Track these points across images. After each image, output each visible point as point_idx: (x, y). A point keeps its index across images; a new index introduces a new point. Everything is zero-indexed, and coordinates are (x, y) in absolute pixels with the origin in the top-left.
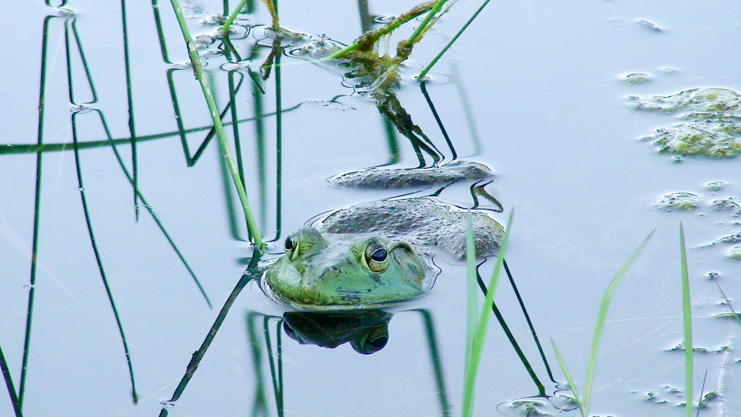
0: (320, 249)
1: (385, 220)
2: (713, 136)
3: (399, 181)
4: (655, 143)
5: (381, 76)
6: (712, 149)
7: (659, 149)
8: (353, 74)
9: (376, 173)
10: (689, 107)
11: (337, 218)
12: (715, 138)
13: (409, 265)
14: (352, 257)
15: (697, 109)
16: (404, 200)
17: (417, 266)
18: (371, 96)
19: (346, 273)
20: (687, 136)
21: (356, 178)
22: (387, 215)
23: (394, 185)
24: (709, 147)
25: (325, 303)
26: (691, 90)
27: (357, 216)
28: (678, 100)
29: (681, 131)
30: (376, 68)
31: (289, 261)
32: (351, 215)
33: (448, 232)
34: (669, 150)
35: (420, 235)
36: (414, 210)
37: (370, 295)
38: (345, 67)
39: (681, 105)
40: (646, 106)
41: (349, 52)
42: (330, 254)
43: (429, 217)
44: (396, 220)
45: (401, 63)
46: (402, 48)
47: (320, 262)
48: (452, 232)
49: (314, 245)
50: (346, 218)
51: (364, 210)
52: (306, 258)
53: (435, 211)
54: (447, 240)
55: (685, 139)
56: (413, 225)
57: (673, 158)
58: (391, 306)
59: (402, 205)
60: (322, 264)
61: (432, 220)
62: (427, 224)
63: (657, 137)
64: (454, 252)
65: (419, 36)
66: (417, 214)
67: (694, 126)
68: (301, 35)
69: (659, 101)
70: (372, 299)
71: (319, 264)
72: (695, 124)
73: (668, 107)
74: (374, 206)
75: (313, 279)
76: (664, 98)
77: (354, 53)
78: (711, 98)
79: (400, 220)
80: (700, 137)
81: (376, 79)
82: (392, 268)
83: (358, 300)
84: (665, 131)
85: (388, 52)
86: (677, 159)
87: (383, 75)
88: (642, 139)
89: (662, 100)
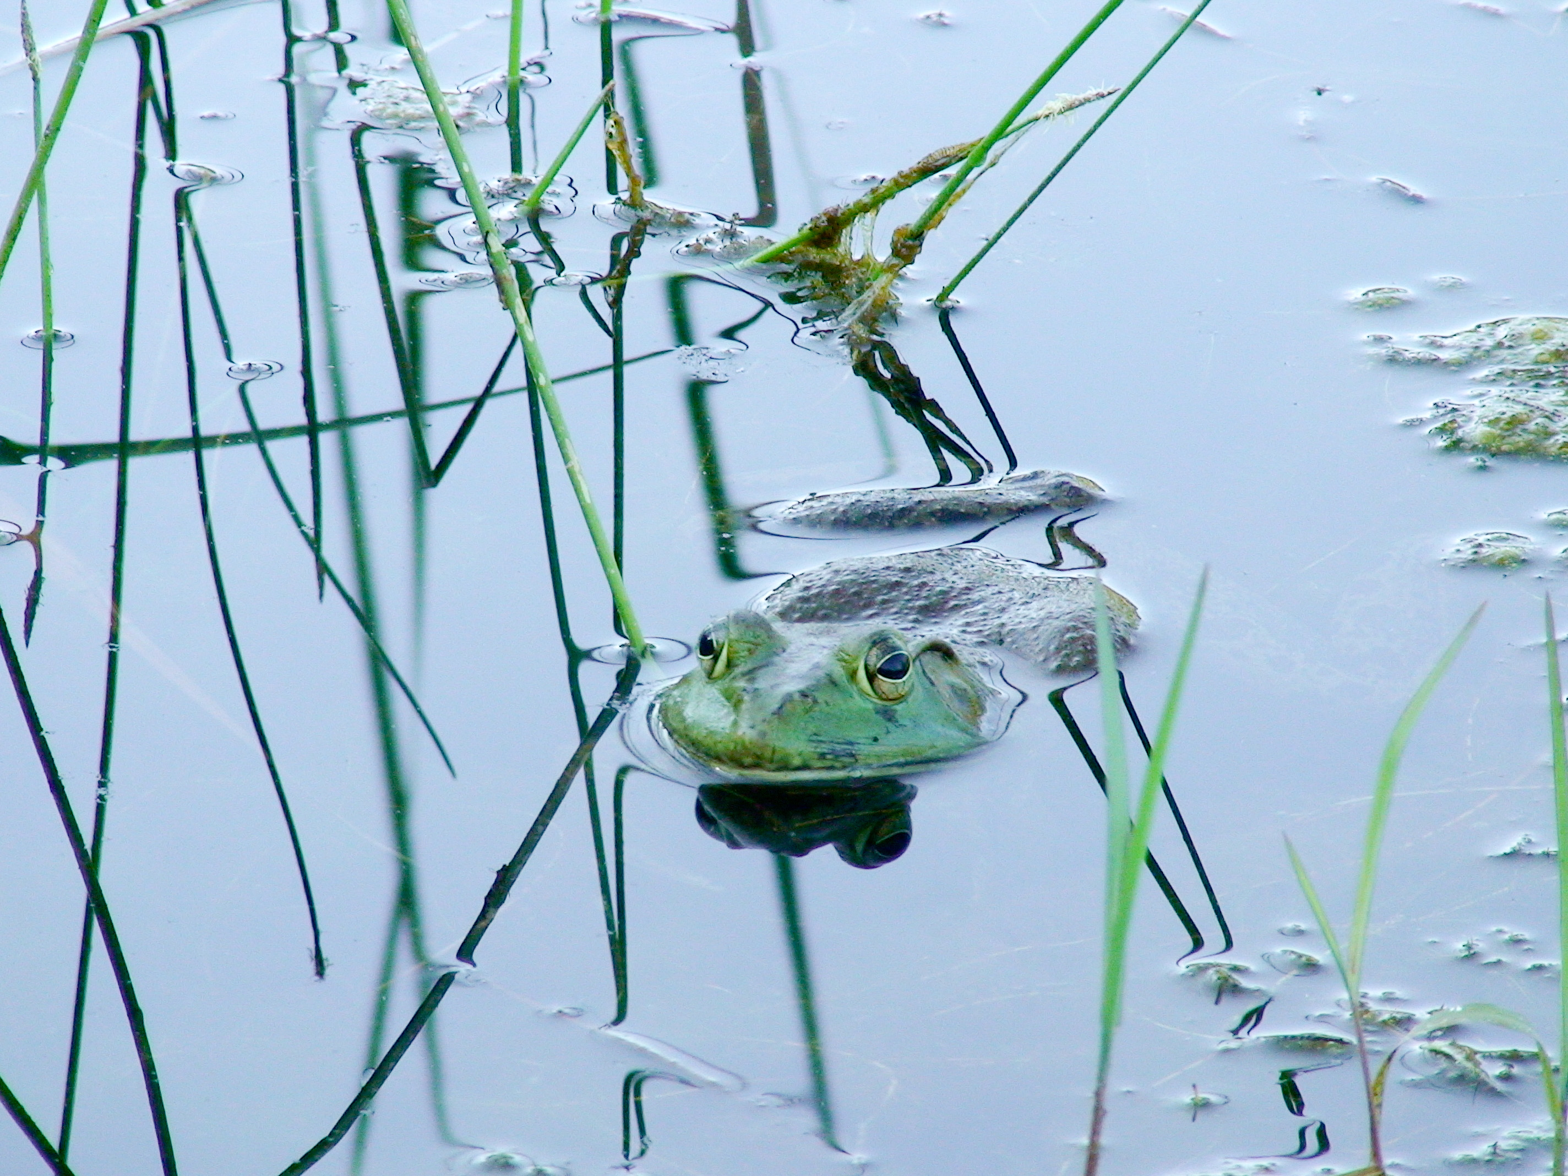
0: (770, 656)
1: (894, 594)
2: (1551, 416)
3: (915, 514)
4: (1432, 432)
5: (860, 298)
6: (1552, 441)
7: (1441, 443)
8: (799, 294)
9: (867, 498)
10: (1496, 356)
11: (794, 592)
12: (1556, 419)
13: (952, 686)
14: (839, 672)
15: (1513, 361)
16: (928, 553)
17: (969, 688)
18: (842, 340)
19: (827, 703)
20: (1498, 416)
21: (826, 508)
22: (898, 584)
23: (906, 521)
24: (1545, 439)
25: (785, 766)
26: (1497, 322)
27: (837, 587)
28: (1472, 343)
29: (1484, 406)
30: (847, 282)
31: (707, 680)
32: (823, 586)
33: (1024, 617)
34: (1462, 445)
35: (968, 624)
36: (951, 572)
37: (877, 749)
38: (783, 280)
39: (1479, 353)
40: (1408, 355)
41: (791, 250)
42: (793, 665)
43: (983, 588)
44: (916, 593)
45: (900, 272)
46: (902, 240)
47: (773, 682)
48: (1032, 618)
49: (759, 647)
50: (814, 591)
51: (848, 575)
52: (744, 674)
53: (993, 574)
54: (1024, 633)
55: (1494, 422)
56: (952, 603)
57: (1472, 460)
58: (918, 770)
59: (927, 562)
60: (777, 685)
61: (990, 593)
62: (979, 602)
63: (1435, 418)
64: (1041, 658)
65: (937, 217)
66: (958, 581)
67: (1511, 395)
68: (687, 216)
69: (1433, 344)
70: (879, 757)
71: (772, 687)
72: (1512, 391)
73: (1453, 357)
74: (870, 566)
75: (760, 717)
76: (1444, 339)
77: (800, 252)
78: (1540, 337)
79: (924, 594)
80: (1525, 416)
81: (849, 304)
82: (919, 693)
83: (852, 760)
84: (1450, 407)
85: (871, 249)
86: (1480, 463)
87: (865, 296)
88: (1404, 422)
89: (1439, 343)
